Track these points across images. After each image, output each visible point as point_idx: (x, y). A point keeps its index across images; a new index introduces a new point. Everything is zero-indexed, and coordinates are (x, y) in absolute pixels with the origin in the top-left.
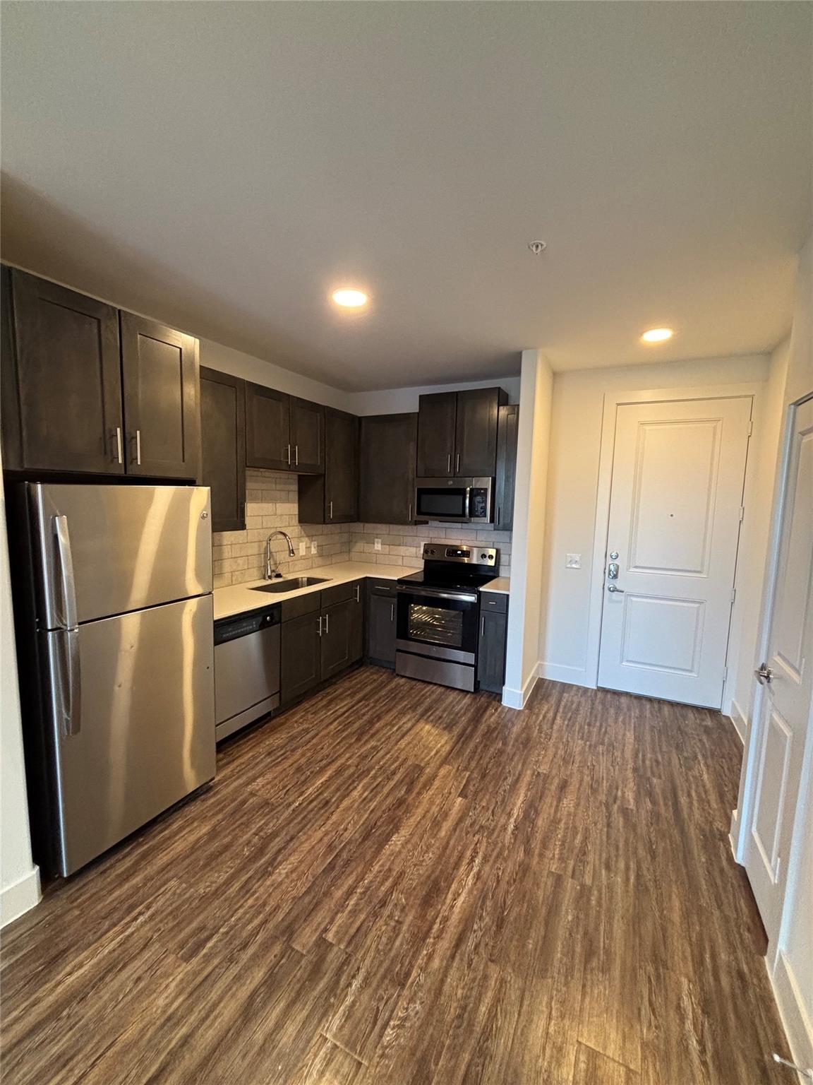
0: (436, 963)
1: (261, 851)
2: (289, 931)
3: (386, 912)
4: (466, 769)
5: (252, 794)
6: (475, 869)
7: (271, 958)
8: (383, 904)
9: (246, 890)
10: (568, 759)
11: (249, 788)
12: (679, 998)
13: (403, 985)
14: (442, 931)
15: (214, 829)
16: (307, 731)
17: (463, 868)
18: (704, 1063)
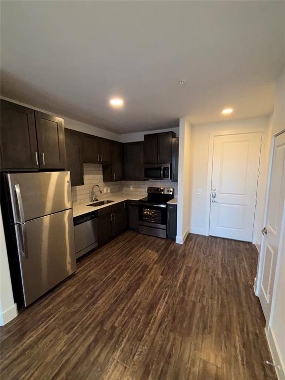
0: (152, 333)
1: (92, 296)
2: (102, 323)
3: (135, 315)
4: (163, 265)
5: (89, 276)
6: (166, 300)
7: (96, 332)
8: (134, 313)
9: (87, 309)
10: (198, 261)
11: (88, 274)
12: (235, 343)
13: (140, 340)
14: (154, 322)
15: (76, 289)
16: (108, 254)
17: (162, 300)
18: (243, 364)
